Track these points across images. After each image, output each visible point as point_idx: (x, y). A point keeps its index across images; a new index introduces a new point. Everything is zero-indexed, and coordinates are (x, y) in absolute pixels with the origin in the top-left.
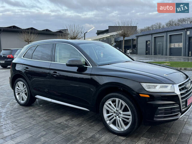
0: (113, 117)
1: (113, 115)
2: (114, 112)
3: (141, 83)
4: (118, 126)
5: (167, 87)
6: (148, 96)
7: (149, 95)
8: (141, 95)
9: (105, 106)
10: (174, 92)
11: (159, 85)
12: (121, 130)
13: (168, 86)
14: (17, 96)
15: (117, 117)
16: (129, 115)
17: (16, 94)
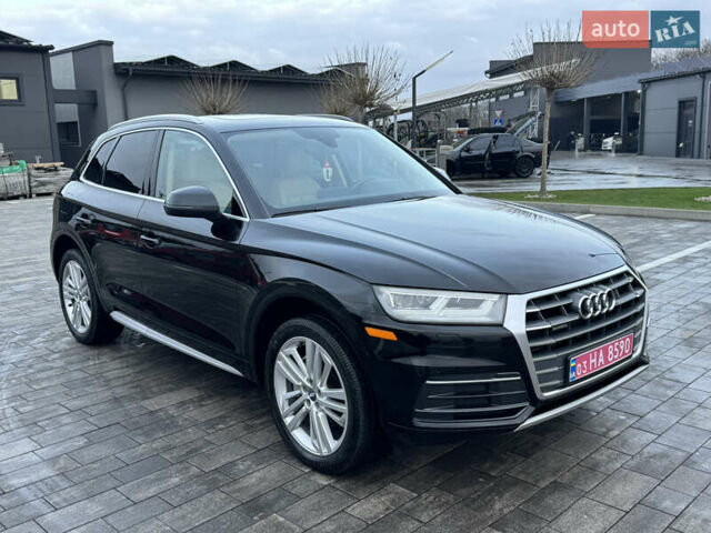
0: (303, 405)
1: (300, 395)
2: (305, 387)
3: (375, 287)
4: (315, 437)
5: (477, 304)
6: (391, 336)
7: (396, 332)
8: (371, 332)
9: (279, 362)
10: (501, 325)
11: (444, 296)
12: (320, 451)
13: (482, 301)
14: (70, 310)
15: (312, 403)
16: (343, 402)
17: (68, 302)
